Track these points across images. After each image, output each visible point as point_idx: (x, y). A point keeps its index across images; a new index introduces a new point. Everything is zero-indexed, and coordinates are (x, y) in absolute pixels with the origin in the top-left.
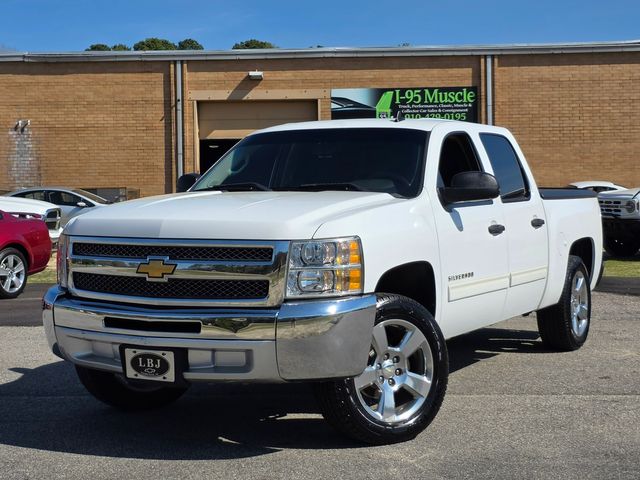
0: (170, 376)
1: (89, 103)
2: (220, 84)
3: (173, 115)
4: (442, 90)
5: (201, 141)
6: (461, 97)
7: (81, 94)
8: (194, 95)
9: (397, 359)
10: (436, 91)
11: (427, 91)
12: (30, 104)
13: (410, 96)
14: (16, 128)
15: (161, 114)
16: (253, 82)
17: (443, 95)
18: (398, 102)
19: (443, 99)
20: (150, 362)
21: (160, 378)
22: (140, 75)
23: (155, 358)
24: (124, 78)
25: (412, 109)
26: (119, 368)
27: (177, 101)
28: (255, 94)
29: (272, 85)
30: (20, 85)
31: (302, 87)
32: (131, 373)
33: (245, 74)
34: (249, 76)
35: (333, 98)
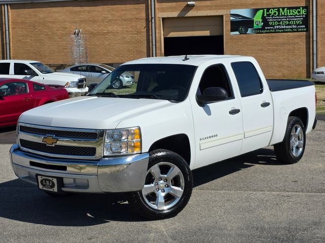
0: (55, 189)
1: (109, 20)
2: (173, 9)
3: (150, 25)
4: (289, 8)
5: (164, 38)
6: (299, 12)
7: (106, 16)
8: (161, 15)
9: (166, 180)
10: (286, 9)
11: (281, 9)
12: (81, 21)
13: (272, 12)
14: (75, 34)
15: (144, 25)
16: (190, 7)
17: (290, 12)
18: (265, 15)
19: (290, 13)
20: (47, 182)
21: (52, 190)
22: (133, 6)
23: (49, 181)
24: (126, 7)
25: (273, 19)
26: (36, 184)
27: (152, 18)
28: (191, 13)
29: (200, 8)
30: (76, 12)
31: (215, 9)
32: (41, 187)
33: (185, 3)
34: (188, 5)
35: (231, 14)
